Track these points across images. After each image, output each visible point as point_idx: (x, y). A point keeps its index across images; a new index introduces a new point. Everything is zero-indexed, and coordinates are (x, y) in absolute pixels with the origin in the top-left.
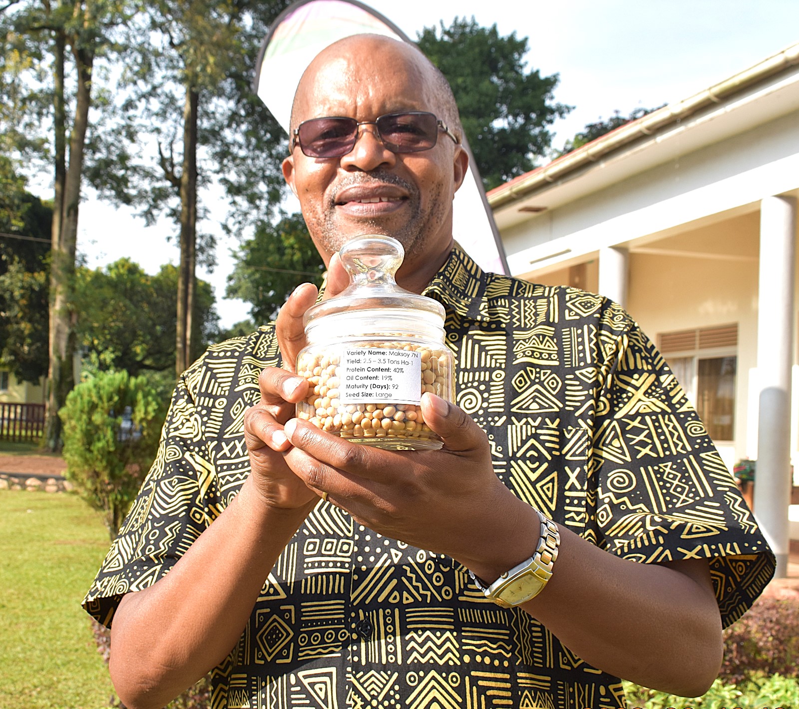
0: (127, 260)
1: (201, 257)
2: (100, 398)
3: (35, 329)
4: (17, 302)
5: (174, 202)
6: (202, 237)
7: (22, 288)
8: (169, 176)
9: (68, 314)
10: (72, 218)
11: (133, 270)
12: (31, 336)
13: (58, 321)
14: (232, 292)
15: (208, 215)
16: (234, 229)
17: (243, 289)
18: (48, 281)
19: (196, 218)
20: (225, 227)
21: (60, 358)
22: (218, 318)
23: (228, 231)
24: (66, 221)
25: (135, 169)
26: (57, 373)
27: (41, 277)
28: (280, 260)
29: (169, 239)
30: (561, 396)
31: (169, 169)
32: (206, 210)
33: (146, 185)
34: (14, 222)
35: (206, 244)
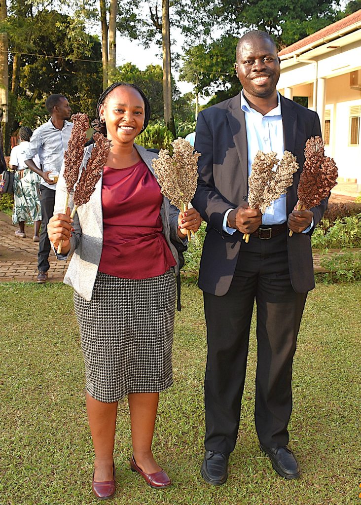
0: (130, 64)
1: (173, 64)
2: (149, 136)
4: (84, 88)
5: (158, 36)
6: (173, 54)
7: (86, 81)
8: (156, 24)
10: (112, 48)
11: (133, 68)
14: (182, 77)
15: (175, 43)
17: (188, 75)
19: (170, 45)
23: (185, 50)
25: (139, 21)
29: (157, 55)
31: (156, 20)
32: (174, 41)
33: (145, 29)
34: (86, 52)
35: (175, 58)
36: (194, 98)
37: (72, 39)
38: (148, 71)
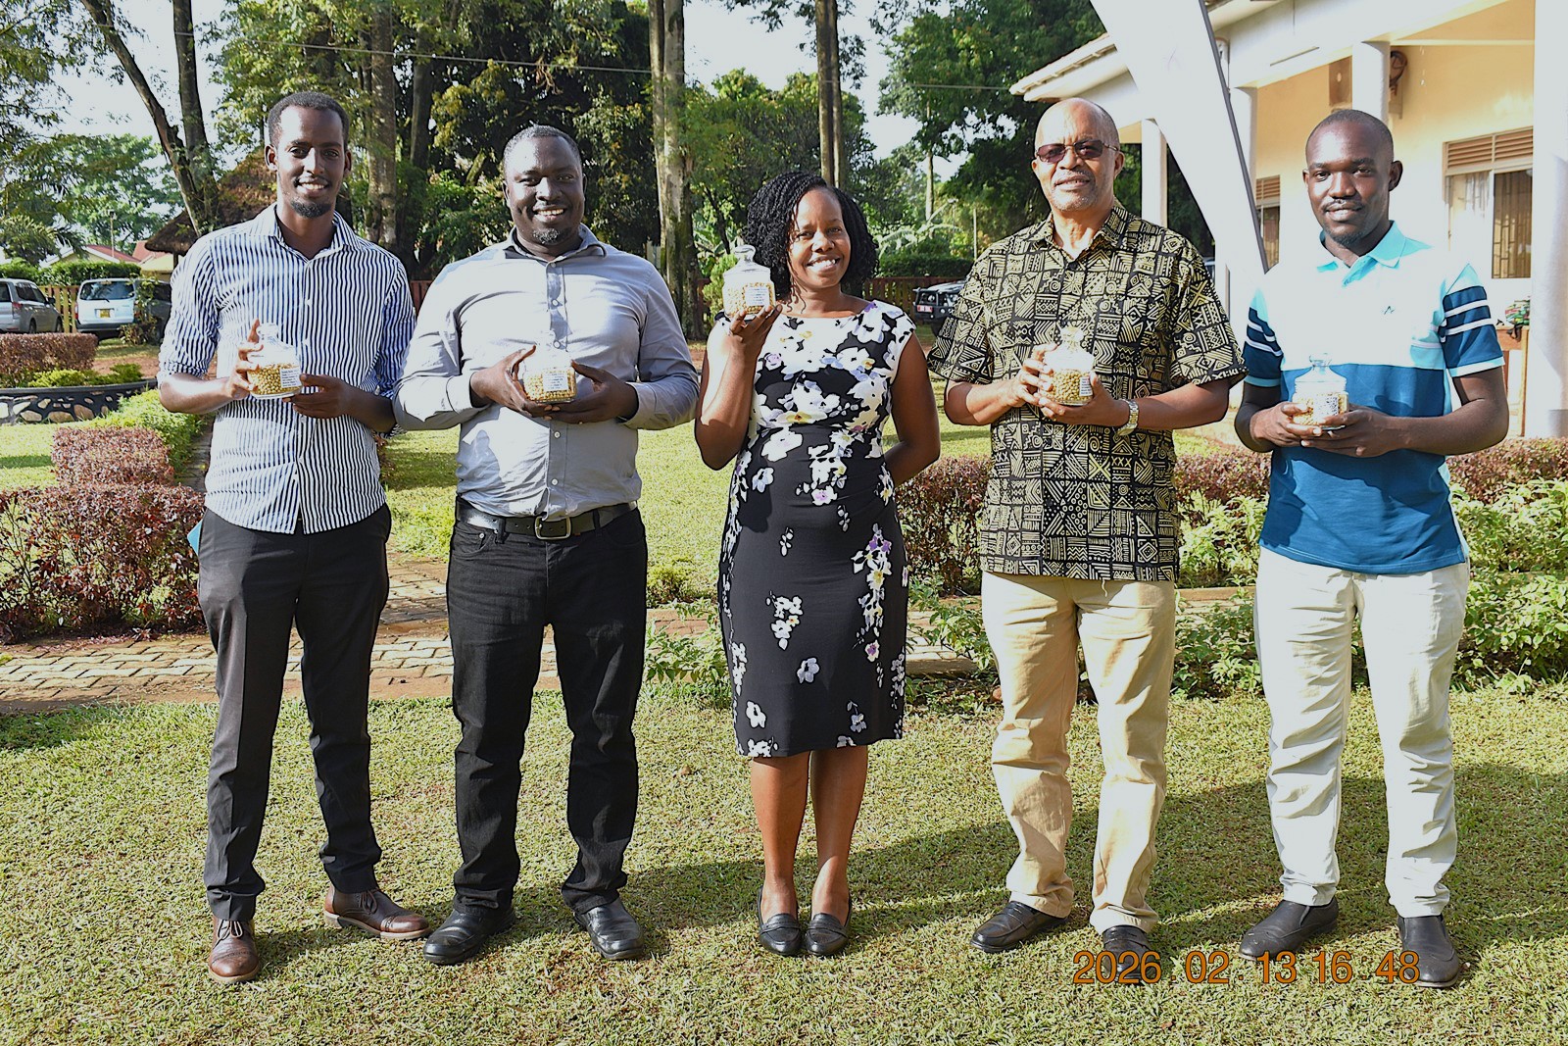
0: (741, 73)
1: (846, 68)
3: (634, 181)
4: (607, 146)
6: (845, 40)
7: (612, 127)
9: (681, 161)
10: (675, 32)
11: (750, 85)
12: (628, 190)
13: (668, 171)
14: (887, 104)
15: (851, 8)
16: (886, 24)
17: (903, 97)
18: (650, 116)
19: (837, 14)
20: (874, 24)
21: (674, 219)
22: (874, 147)
23: (880, 30)
24: (668, 37)
26: (673, 239)
27: (636, 111)
28: (952, 67)
29: (802, 46)
30: (1151, 290)
34: (604, 45)
35: (852, 50)
36: (921, 160)
37: (563, 12)
38: (789, 89)
